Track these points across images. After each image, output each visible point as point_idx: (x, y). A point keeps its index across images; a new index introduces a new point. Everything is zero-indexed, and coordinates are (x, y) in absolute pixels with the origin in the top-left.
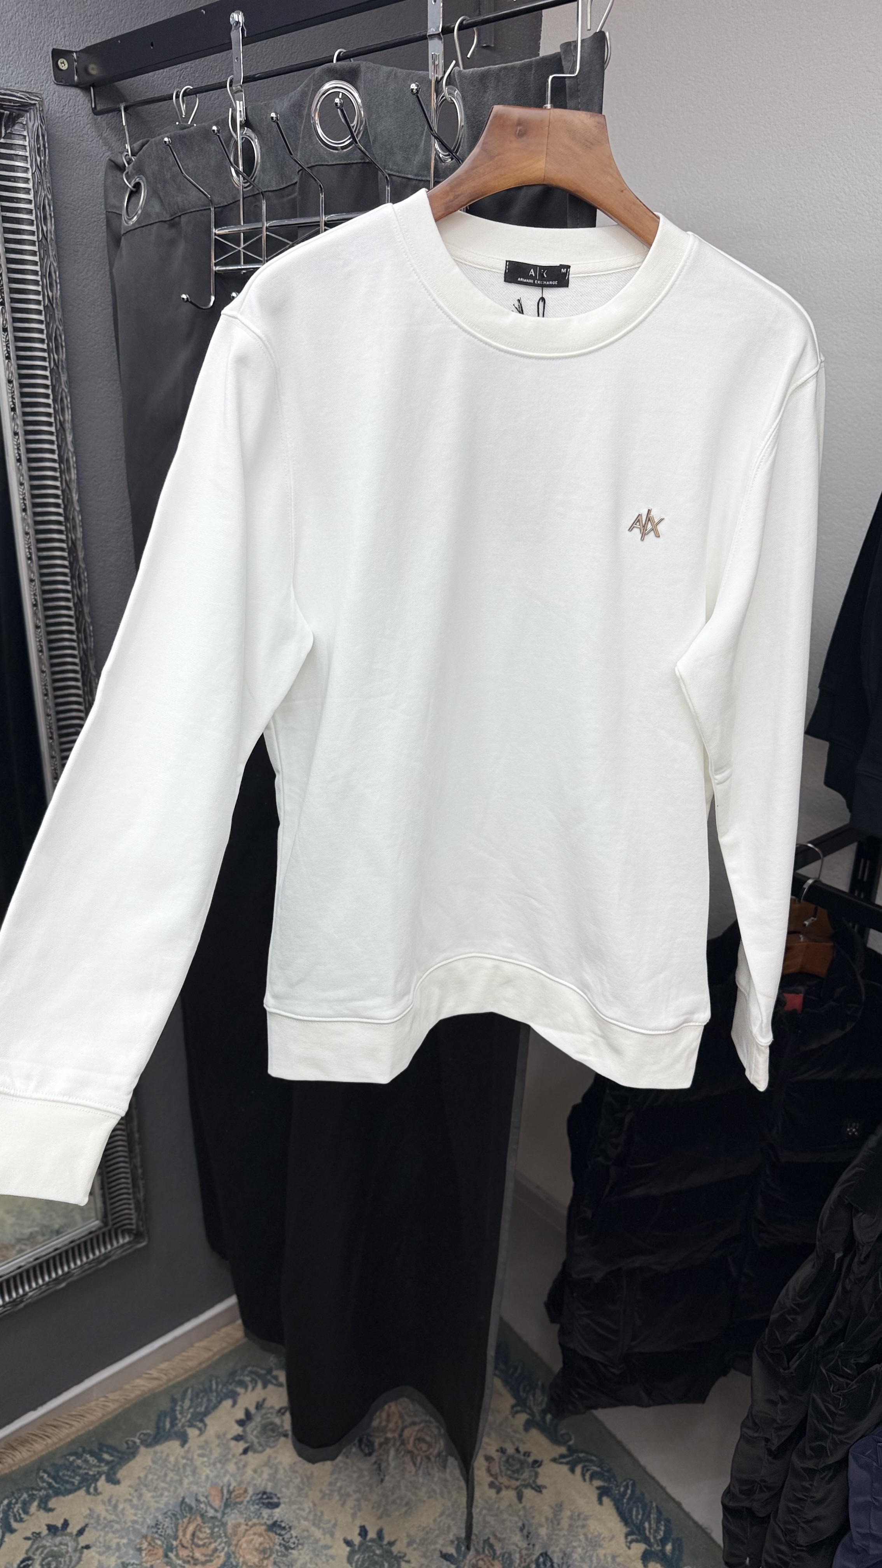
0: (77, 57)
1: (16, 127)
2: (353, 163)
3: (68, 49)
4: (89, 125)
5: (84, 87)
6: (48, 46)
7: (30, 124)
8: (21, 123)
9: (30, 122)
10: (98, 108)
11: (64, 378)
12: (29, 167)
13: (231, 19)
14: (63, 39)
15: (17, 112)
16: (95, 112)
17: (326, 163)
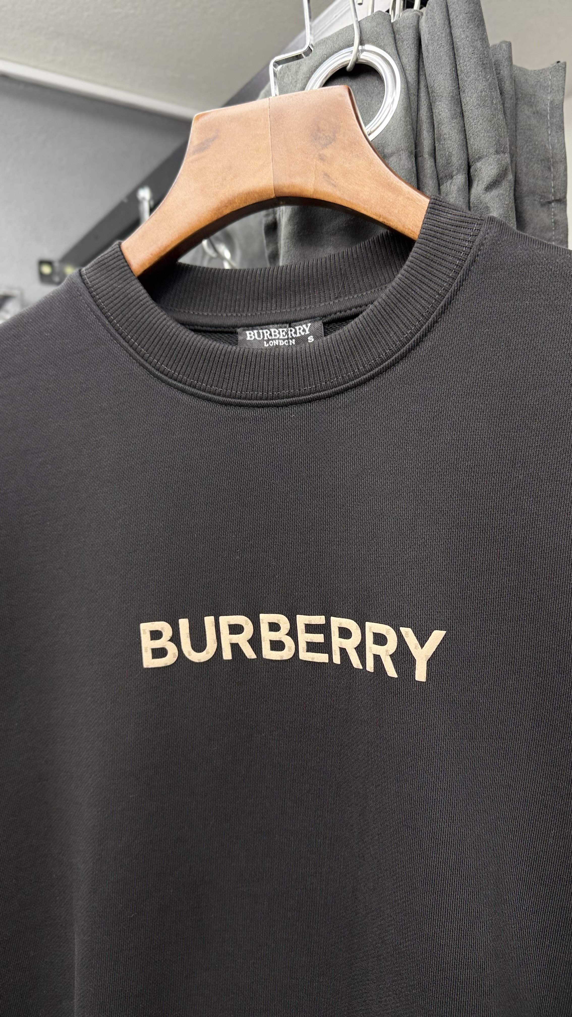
0: (58, 262)
3: (48, 258)
13: (140, 196)
14: (46, 253)
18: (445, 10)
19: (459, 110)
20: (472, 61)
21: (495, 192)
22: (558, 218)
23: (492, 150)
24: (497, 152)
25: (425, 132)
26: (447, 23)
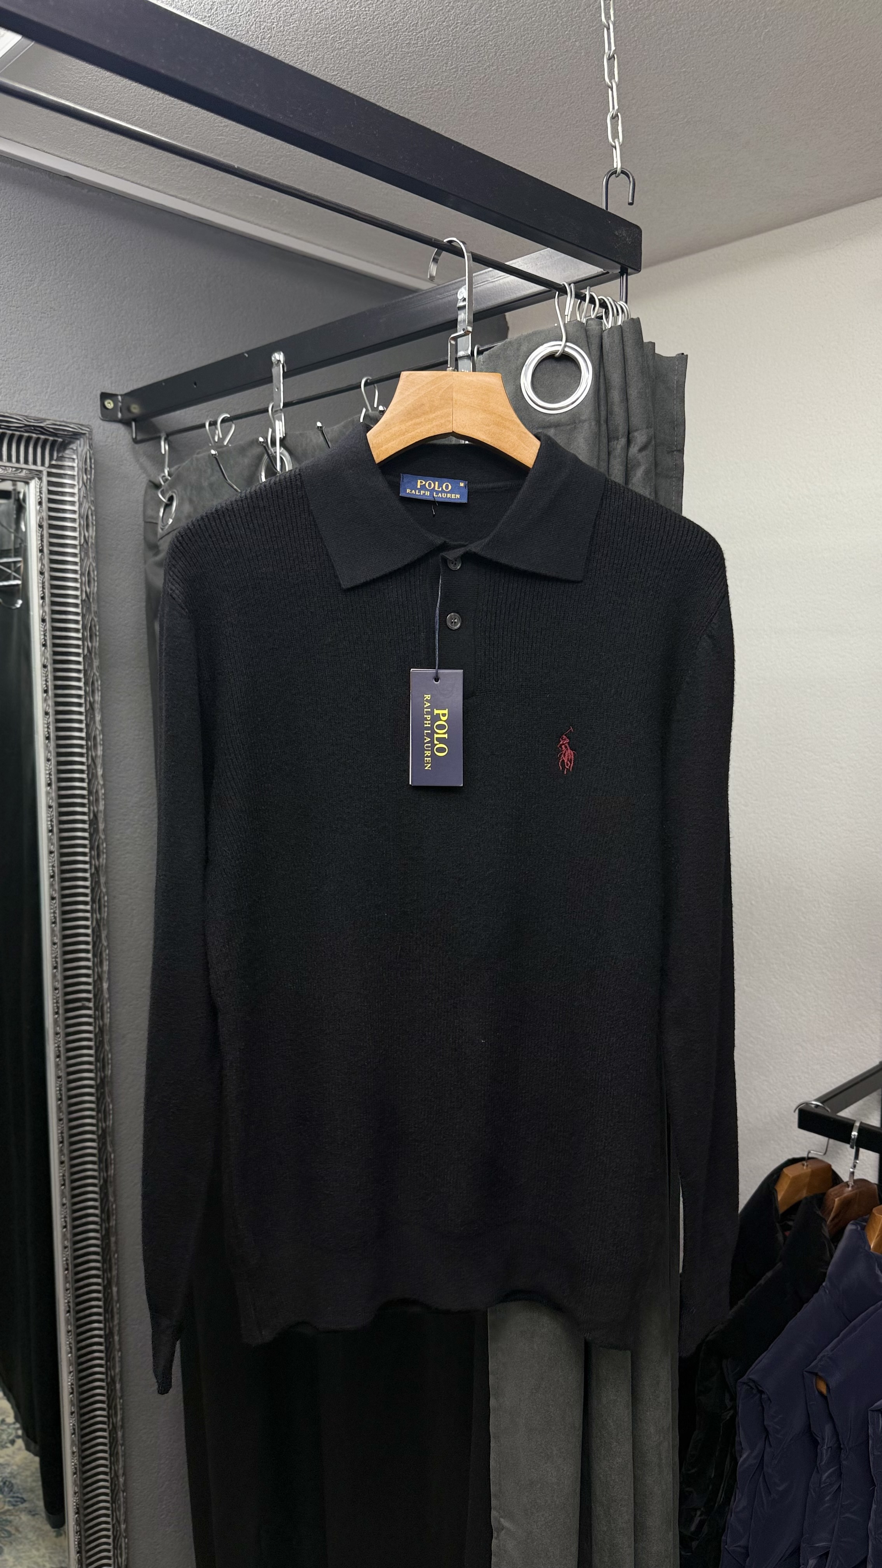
0: (122, 399)
1: (67, 452)
3: (114, 392)
4: (128, 453)
5: (126, 423)
6: (97, 390)
7: (80, 449)
8: (72, 449)
9: (80, 447)
10: (139, 438)
11: (96, 663)
12: (76, 483)
13: (273, 359)
14: (110, 386)
15: (69, 439)
16: (136, 441)
18: (620, 334)
19: (625, 398)
20: (636, 369)
21: (644, 453)
22: (678, 462)
23: (644, 426)
24: (647, 428)
25: (602, 406)
26: (621, 342)
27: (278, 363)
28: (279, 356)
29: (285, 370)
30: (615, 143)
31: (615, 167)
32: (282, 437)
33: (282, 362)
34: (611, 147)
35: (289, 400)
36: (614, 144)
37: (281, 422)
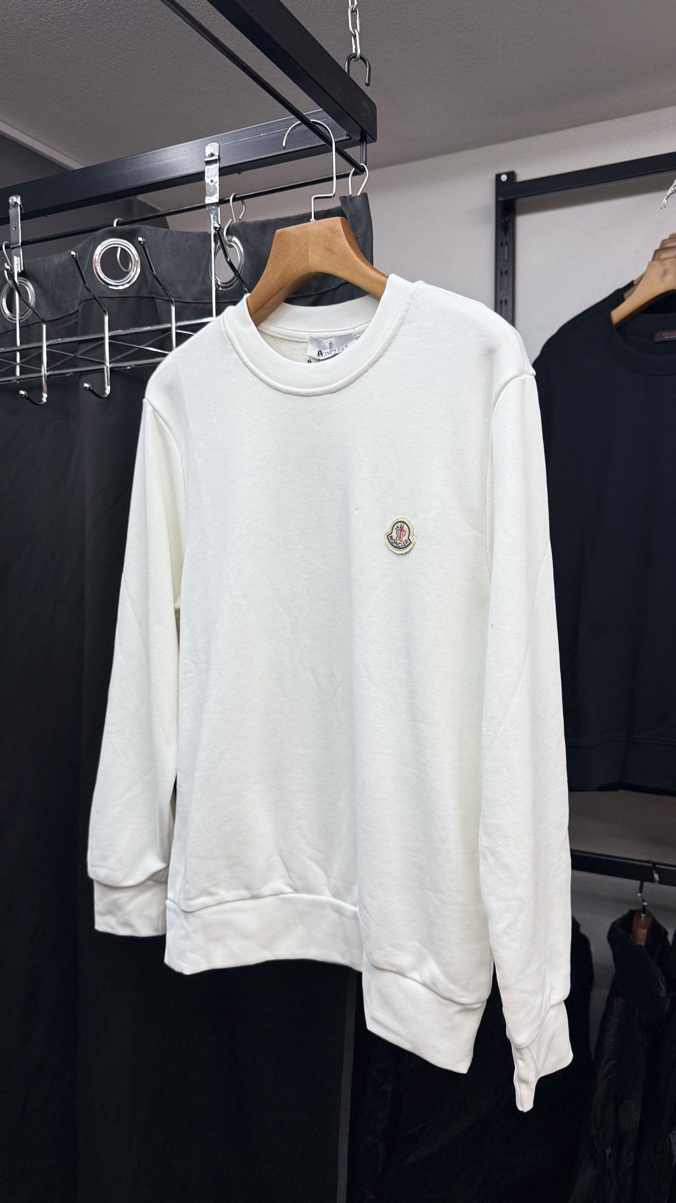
2: (130, 297)
13: (10, 201)
17: (107, 296)
27: (15, 205)
28: (16, 199)
29: (23, 212)
30: (355, 33)
31: (354, 52)
32: (20, 271)
33: (19, 203)
34: (351, 35)
35: (27, 239)
36: (353, 33)
37: (19, 258)
